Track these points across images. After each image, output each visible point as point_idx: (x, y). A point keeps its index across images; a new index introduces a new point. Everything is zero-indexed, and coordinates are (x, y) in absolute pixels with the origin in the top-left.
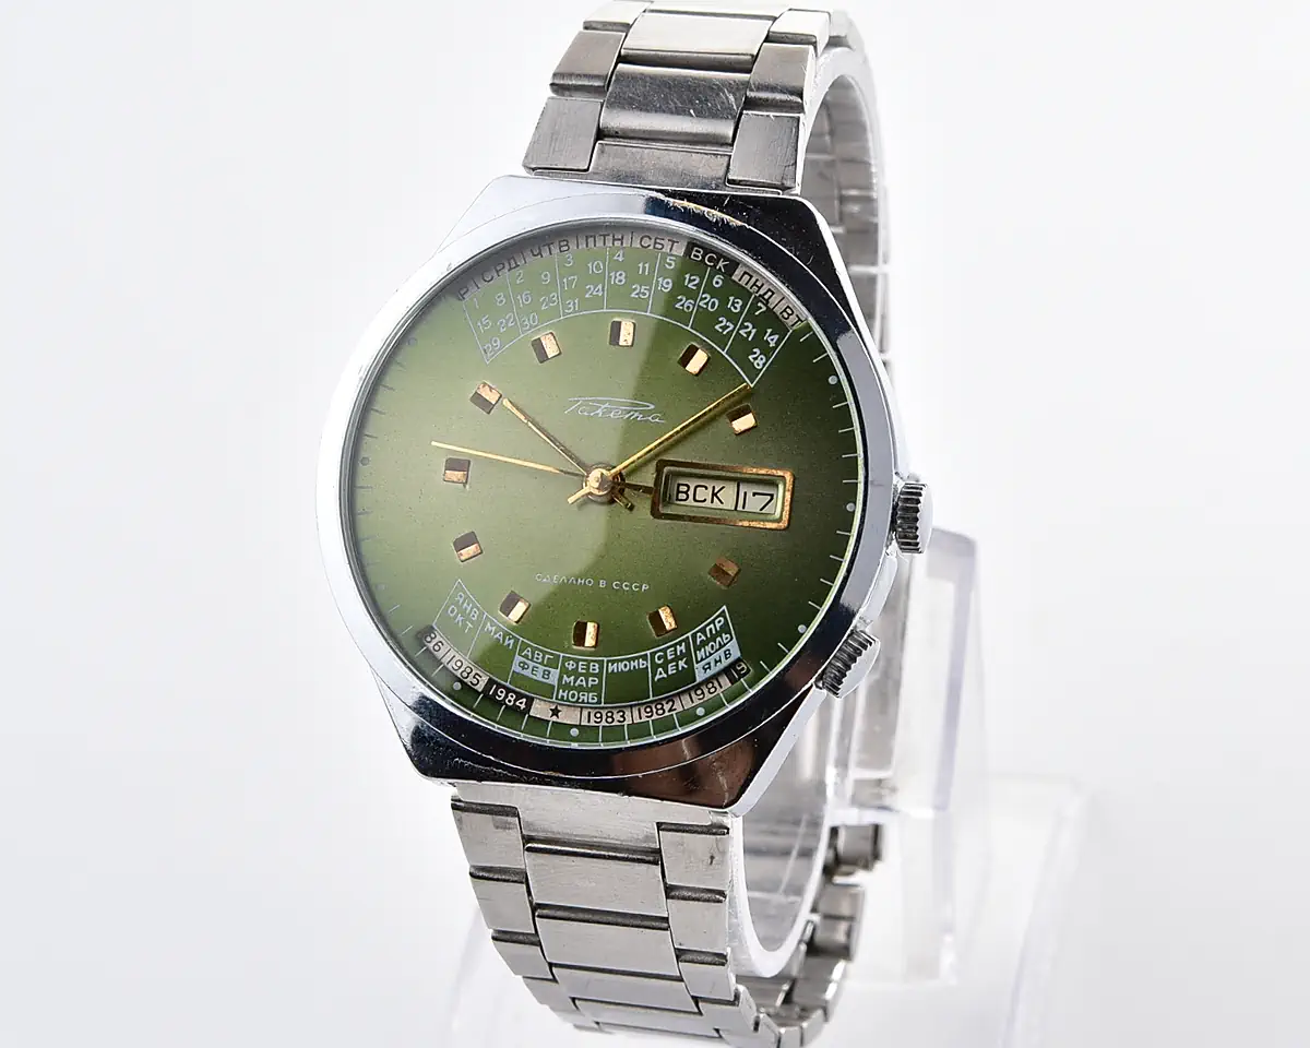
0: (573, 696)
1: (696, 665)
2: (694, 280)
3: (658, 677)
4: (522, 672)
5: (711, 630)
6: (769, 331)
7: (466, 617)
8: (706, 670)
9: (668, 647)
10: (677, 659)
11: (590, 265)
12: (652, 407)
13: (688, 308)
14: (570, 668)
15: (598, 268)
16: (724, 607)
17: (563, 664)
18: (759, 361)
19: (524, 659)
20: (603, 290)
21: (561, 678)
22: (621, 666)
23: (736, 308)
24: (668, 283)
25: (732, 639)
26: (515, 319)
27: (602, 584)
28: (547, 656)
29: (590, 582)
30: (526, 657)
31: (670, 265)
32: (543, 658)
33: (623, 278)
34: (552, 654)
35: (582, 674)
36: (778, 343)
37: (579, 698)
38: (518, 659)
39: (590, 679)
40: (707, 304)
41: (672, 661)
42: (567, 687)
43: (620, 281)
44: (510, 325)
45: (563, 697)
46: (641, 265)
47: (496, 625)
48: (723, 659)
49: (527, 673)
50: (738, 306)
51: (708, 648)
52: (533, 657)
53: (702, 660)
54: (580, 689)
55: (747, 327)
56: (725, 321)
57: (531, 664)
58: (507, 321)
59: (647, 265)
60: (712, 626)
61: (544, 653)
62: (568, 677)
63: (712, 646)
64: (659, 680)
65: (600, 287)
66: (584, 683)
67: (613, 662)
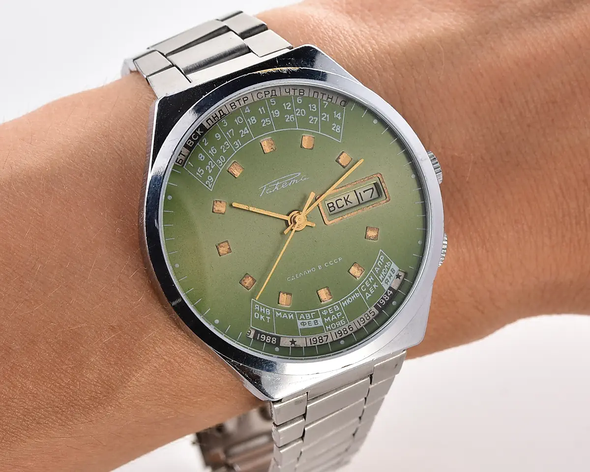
0: (333, 326)
1: (382, 283)
2: (289, 105)
3: (367, 297)
4: (304, 327)
5: (380, 264)
6: (335, 112)
7: (265, 315)
8: (387, 283)
9: (365, 281)
10: (372, 284)
11: (236, 121)
12: (299, 174)
13: (292, 119)
14: (325, 313)
15: (240, 120)
16: (381, 250)
17: (321, 314)
18: (338, 129)
19: (302, 321)
20: (248, 130)
21: (324, 321)
22: (348, 301)
23: (314, 109)
24: (277, 112)
25: (391, 263)
26: (214, 163)
27: (320, 267)
28: (312, 314)
29: (313, 270)
30: (302, 319)
31: (273, 103)
32: (311, 315)
33: (254, 119)
34: (314, 312)
35: (332, 314)
36: (342, 116)
37: (336, 326)
38: (299, 322)
39: (337, 314)
40: (300, 113)
41: (370, 287)
42: (329, 323)
43: (254, 121)
44: (212, 167)
45: (329, 329)
46: (260, 109)
47: (280, 311)
48: (392, 274)
49: (307, 326)
50: (315, 107)
51: (383, 273)
52: (305, 317)
53: (383, 279)
54: (335, 321)
55: (324, 115)
56: (312, 118)
57: (307, 321)
58: (210, 166)
59: (263, 108)
60: (379, 262)
61: (310, 313)
62: (327, 318)
63: (384, 271)
64: (368, 298)
65: (246, 129)
66: (335, 318)
67: (344, 301)
